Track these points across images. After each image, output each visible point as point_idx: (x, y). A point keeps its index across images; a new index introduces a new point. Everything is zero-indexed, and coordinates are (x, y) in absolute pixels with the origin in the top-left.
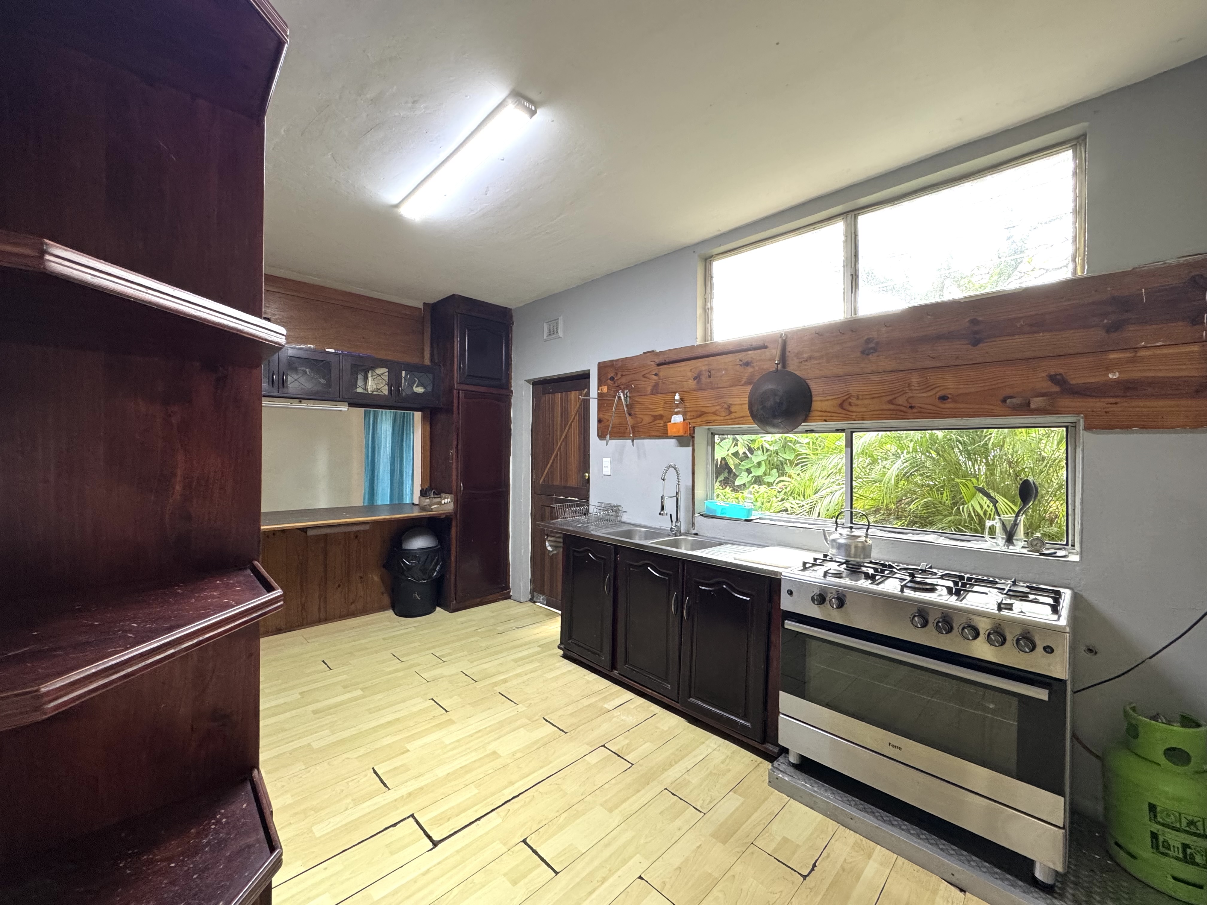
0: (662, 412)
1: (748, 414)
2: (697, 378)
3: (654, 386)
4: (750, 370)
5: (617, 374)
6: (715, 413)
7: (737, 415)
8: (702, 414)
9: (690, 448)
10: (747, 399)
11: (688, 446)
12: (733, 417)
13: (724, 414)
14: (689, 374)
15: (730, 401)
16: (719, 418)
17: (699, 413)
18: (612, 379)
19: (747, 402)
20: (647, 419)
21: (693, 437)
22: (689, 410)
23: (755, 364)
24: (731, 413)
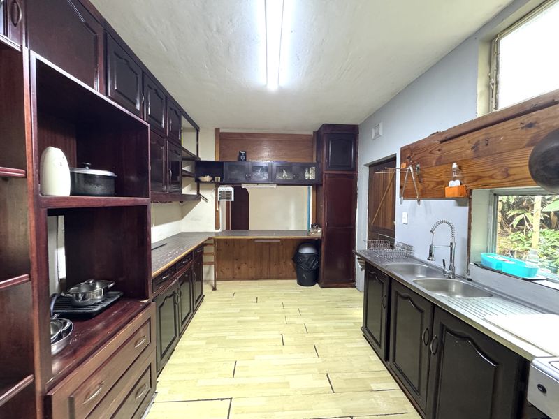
0: (443, 179)
1: (529, 175)
2: (475, 148)
3: (437, 159)
4: (533, 131)
5: (412, 154)
6: (491, 177)
7: (516, 177)
8: (479, 178)
9: (467, 208)
10: (528, 161)
11: (466, 206)
12: (511, 179)
13: (500, 177)
14: (468, 145)
15: (510, 164)
16: (496, 181)
17: (475, 178)
18: (409, 158)
19: (527, 164)
20: (432, 185)
21: (470, 199)
22: (466, 175)
23: (540, 124)
24: (508, 175)
